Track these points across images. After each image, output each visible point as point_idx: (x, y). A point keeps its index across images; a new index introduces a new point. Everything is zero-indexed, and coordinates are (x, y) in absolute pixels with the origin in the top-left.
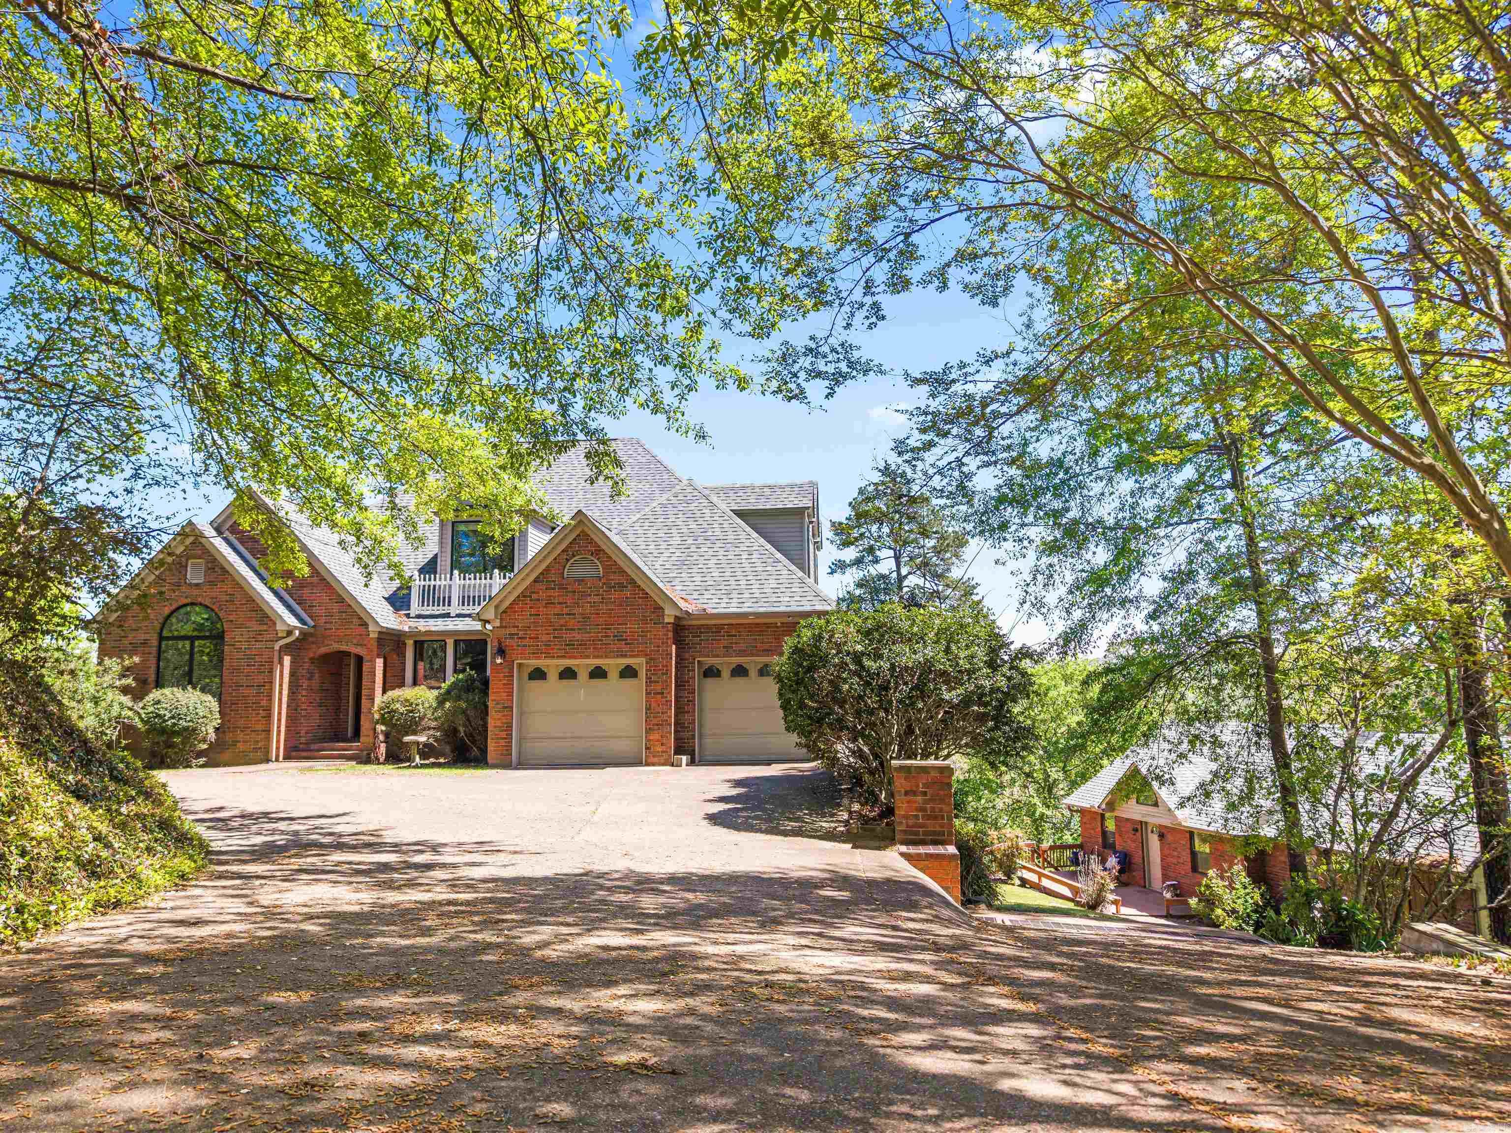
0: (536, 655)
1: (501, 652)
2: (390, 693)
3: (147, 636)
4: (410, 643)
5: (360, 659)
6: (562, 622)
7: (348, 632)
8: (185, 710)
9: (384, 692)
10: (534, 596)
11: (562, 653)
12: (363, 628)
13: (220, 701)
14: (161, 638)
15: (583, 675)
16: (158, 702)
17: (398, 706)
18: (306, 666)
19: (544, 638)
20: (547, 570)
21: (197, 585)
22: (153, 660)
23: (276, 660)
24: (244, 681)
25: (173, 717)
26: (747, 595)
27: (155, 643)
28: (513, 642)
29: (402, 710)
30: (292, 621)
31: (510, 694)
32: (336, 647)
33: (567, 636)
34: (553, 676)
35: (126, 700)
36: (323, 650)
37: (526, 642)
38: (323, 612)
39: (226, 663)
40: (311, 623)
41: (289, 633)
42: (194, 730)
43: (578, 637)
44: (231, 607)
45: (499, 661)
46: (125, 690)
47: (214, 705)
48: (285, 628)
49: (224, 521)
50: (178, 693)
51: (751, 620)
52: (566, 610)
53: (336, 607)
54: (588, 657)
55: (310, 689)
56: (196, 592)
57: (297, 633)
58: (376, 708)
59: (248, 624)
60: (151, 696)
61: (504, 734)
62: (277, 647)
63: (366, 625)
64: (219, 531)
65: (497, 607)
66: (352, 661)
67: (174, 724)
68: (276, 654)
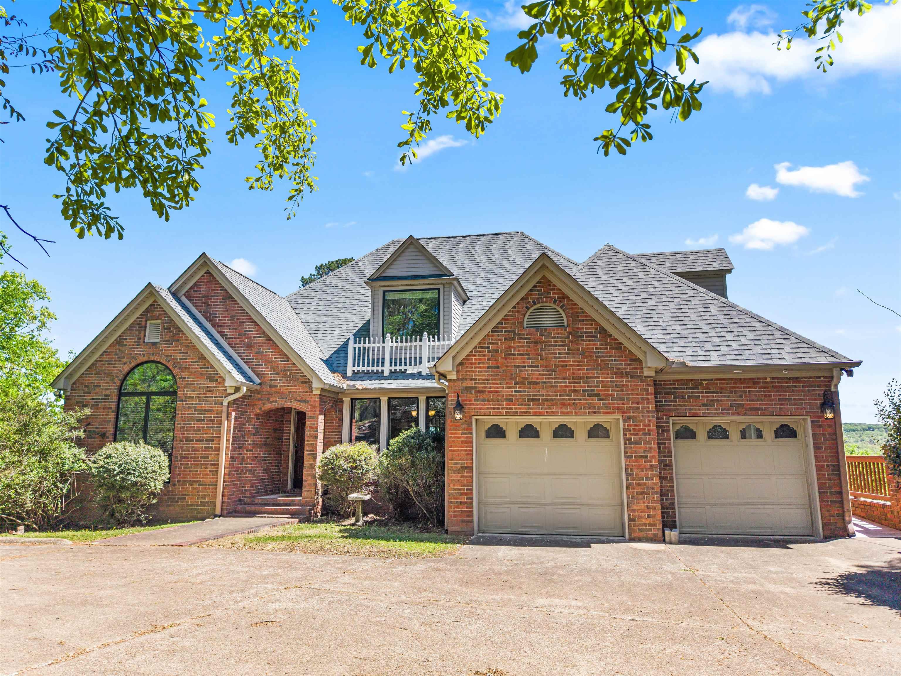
0: (496, 410)
1: (459, 406)
2: (333, 449)
3: (108, 392)
4: (347, 401)
5: (301, 417)
6: (524, 374)
7: (293, 389)
8: (134, 464)
9: (325, 448)
10: (492, 347)
11: (526, 409)
12: (306, 387)
13: (170, 456)
14: (120, 394)
15: (546, 434)
16: (109, 456)
17: (342, 461)
18: (252, 422)
19: (506, 392)
20: (506, 319)
21: (154, 344)
22: (113, 415)
23: (224, 415)
24: (194, 435)
25: (121, 472)
26: (723, 348)
27: (115, 398)
28: (472, 396)
29: (347, 466)
30: (240, 378)
31: (469, 453)
32: (281, 403)
33: (531, 390)
34: (512, 434)
35: (80, 453)
36: (268, 406)
37: (486, 396)
38: (268, 371)
39: (178, 419)
40: (258, 381)
41: (237, 389)
42: (143, 485)
43: (543, 391)
44: (184, 365)
45: (458, 416)
46: (79, 443)
47: (164, 460)
48: (235, 384)
49: (181, 287)
50: (130, 447)
51: (737, 374)
52: (528, 362)
53: (281, 365)
54: (554, 414)
55: (255, 444)
56: (153, 351)
57: (245, 388)
58: (318, 464)
59: (200, 381)
60: (104, 449)
61: (463, 498)
62: (225, 403)
63: (310, 382)
64: (175, 295)
65: (454, 358)
66: (293, 418)
67: (123, 479)
68: (225, 409)
